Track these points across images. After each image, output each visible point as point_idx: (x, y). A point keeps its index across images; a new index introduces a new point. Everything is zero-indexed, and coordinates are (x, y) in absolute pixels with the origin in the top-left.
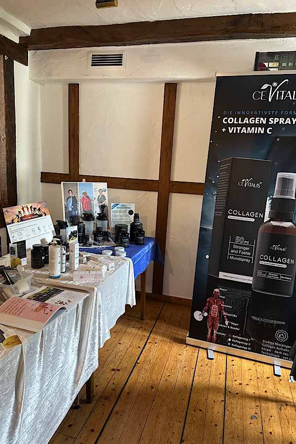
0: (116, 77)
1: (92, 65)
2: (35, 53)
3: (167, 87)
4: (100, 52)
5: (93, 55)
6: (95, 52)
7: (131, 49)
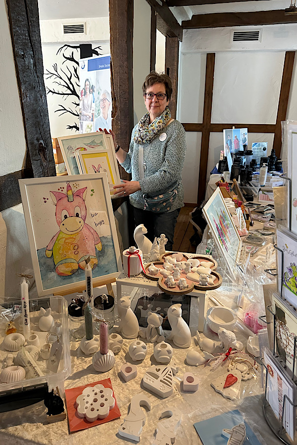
0: (252, 49)
1: (234, 40)
2: (187, 31)
3: (288, 55)
4: (240, 29)
5: (235, 33)
6: (237, 30)
7: (266, 27)
